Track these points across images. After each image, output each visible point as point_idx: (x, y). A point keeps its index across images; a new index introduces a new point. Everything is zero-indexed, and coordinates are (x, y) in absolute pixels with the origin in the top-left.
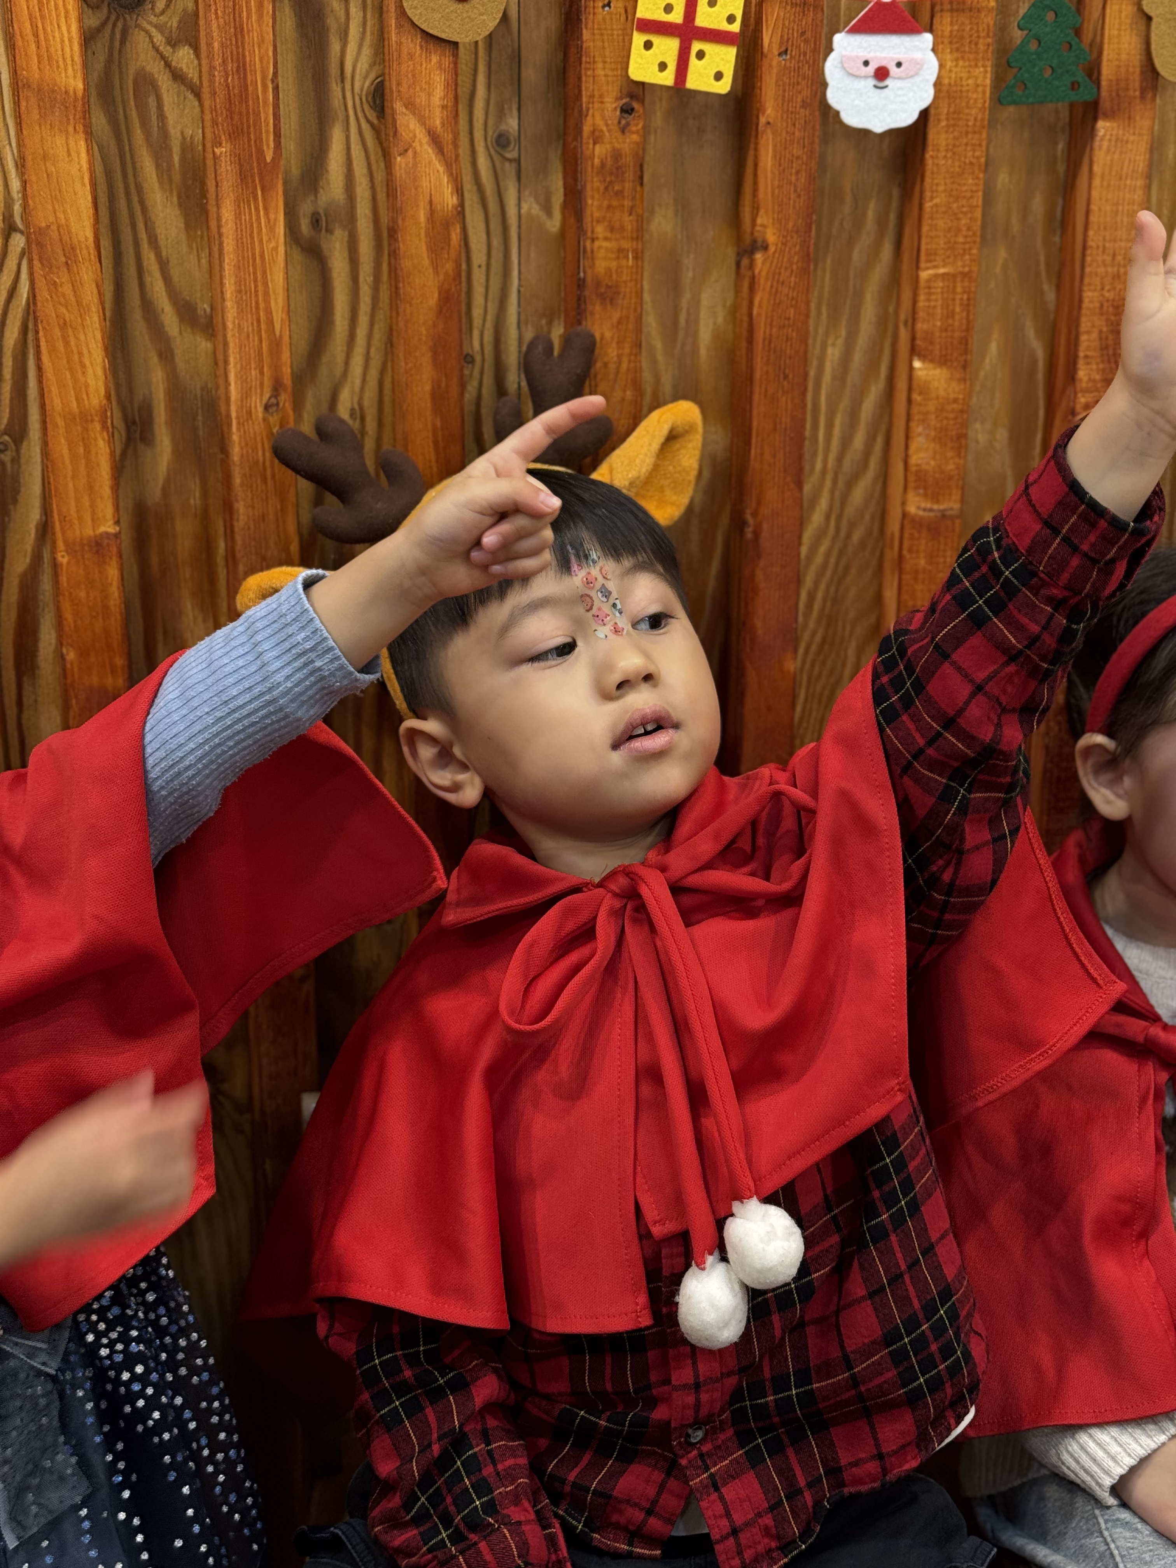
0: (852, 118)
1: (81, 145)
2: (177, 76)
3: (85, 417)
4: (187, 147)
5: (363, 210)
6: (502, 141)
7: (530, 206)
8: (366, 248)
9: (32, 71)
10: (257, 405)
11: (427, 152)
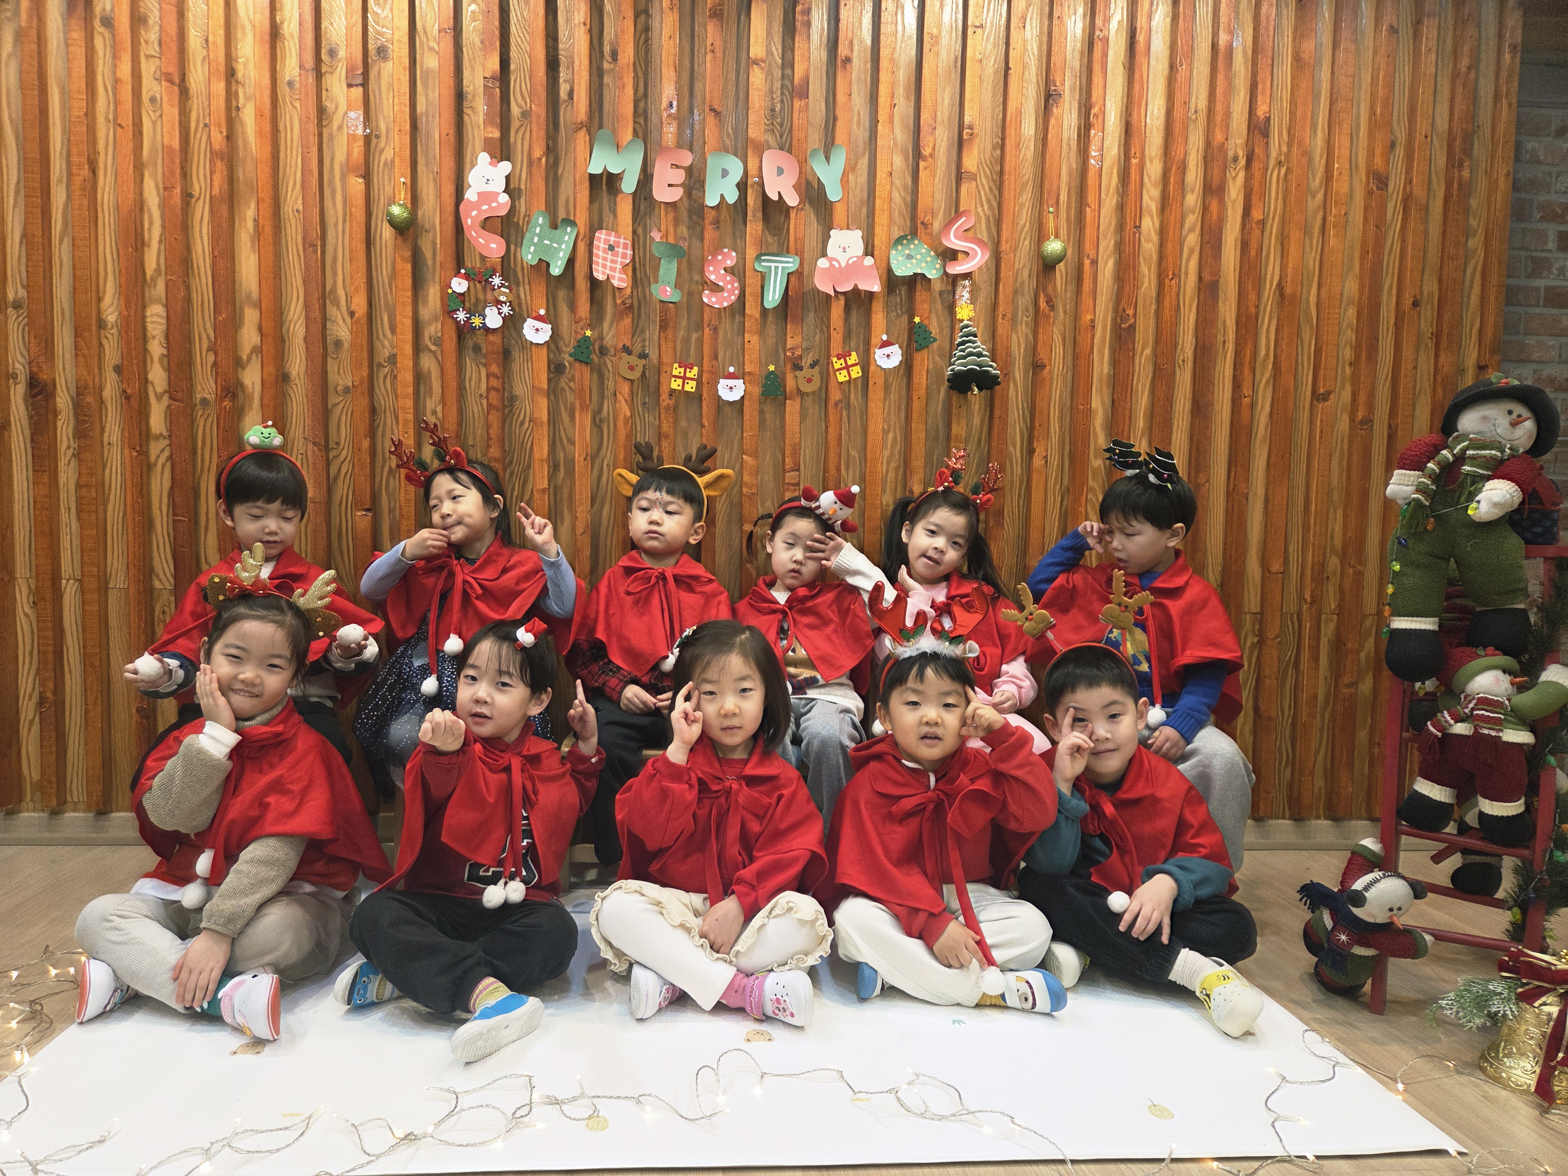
0: (725, 398)
1: (546, 400)
2: (570, 388)
3: (542, 460)
4: (572, 403)
5: (611, 418)
6: (644, 403)
7: (651, 418)
8: (612, 427)
9: (536, 384)
10: (582, 459)
11: (624, 403)
